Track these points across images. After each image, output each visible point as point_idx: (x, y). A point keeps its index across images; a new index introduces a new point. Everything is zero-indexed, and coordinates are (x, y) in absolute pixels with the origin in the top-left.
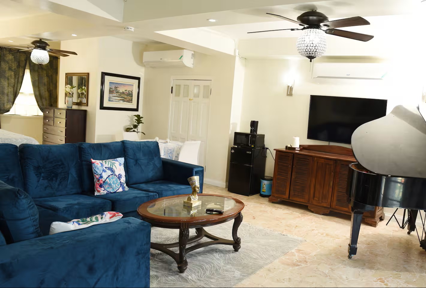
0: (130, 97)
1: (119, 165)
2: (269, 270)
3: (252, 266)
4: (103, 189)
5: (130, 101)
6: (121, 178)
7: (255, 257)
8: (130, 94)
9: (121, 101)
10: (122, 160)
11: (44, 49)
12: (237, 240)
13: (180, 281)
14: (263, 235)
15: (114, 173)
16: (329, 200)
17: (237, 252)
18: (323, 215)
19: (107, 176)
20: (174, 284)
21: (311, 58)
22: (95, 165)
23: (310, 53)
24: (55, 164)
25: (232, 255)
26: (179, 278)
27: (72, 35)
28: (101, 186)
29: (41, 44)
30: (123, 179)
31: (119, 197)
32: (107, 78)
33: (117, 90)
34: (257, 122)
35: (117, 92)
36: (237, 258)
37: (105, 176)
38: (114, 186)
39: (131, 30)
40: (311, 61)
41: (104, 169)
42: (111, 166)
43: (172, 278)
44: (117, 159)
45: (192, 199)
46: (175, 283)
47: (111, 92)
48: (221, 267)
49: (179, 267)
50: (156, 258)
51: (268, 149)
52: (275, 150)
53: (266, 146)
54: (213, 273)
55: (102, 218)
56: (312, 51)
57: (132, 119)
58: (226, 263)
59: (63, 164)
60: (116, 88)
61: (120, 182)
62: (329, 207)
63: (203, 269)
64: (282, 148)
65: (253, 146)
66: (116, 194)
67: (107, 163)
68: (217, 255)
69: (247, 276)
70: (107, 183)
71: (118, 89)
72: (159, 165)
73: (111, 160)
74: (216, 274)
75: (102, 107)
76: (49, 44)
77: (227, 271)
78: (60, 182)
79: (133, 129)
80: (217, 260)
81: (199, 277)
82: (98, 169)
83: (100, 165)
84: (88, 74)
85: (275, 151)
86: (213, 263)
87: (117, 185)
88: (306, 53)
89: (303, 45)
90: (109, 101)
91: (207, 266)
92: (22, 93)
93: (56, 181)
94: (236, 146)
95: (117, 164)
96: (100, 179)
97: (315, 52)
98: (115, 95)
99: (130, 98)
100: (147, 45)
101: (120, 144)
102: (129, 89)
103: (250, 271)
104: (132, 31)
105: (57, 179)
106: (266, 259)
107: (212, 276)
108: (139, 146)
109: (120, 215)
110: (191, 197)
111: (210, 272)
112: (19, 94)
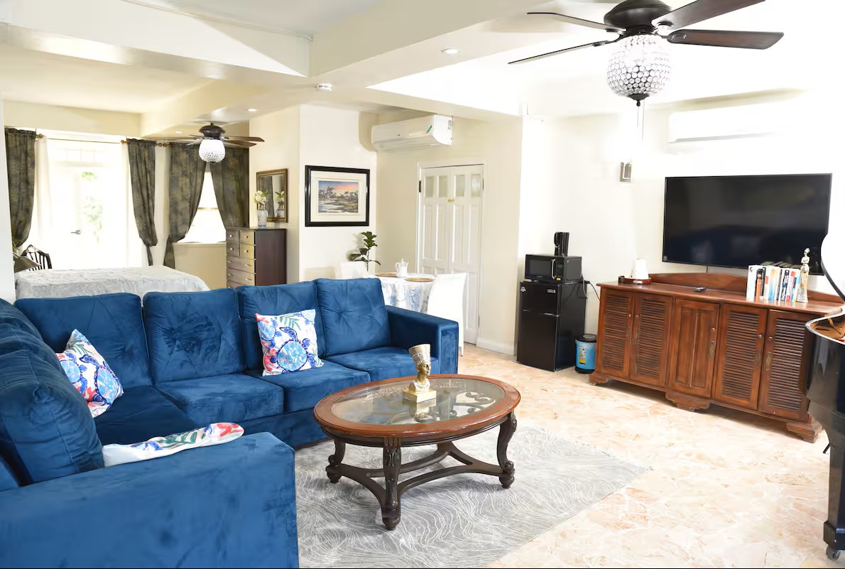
0: (354, 203)
1: (304, 323)
2: (563, 535)
3: (529, 522)
4: (276, 365)
5: (355, 210)
6: (308, 345)
7: (539, 503)
8: (354, 199)
9: (340, 211)
10: (311, 314)
11: (217, 137)
12: (506, 466)
13: (382, 548)
14: (566, 454)
15: (295, 337)
16: (709, 382)
17: (506, 490)
18: (696, 411)
19: (283, 343)
20: (370, 553)
21: (638, 97)
22: (261, 325)
23: (633, 88)
24: (196, 325)
25: (497, 495)
26: (381, 542)
27: (250, 110)
28: (273, 360)
29: (212, 131)
30: (313, 348)
31: (298, 381)
32: (314, 174)
33: (332, 193)
34: (567, 234)
35: (333, 197)
36: (504, 503)
37: (279, 342)
38: (296, 359)
39: (326, 89)
40: (638, 104)
41: (278, 330)
42: (290, 325)
43: (368, 539)
44: (302, 312)
45: (417, 387)
46: (371, 550)
47: (322, 197)
48: (469, 522)
49: (385, 520)
50: (353, 495)
51: (589, 283)
52: (598, 285)
53: (585, 279)
54: (449, 535)
55: (203, 436)
56: (638, 82)
57: (359, 240)
58: (479, 513)
59: (210, 324)
60: (331, 189)
61: (307, 353)
62: (709, 396)
63: (432, 524)
64: (613, 281)
65: (559, 279)
66: (298, 374)
67: (284, 321)
68: (465, 494)
69: (516, 546)
70: (282, 355)
71: (333, 191)
72: (380, 319)
73: (291, 314)
74: (454, 536)
75: (309, 223)
76: (224, 129)
77: (476, 531)
78: (206, 355)
79: (362, 256)
80: (465, 503)
81: (419, 541)
82: (267, 330)
83: (271, 323)
84: (286, 170)
85: (600, 287)
86: (454, 512)
87: (300, 358)
88: (626, 88)
89: (619, 72)
90: (320, 211)
91: (442, 518)
92: (201, 208)
93: (199, 354)
94: (530, 281)
95: (301, 321)
96: (271, 349)
97: (645, 83)
98: (329, 202)
99: (354, 205)
100: (377, 115)
101: (312, 285)
102: (351, 189)
103: (525, 533)
104: (329, 91)
105: (199, 349)
106: (561, 508)
107: (446, 542)
108: (344, 289)
109: (238, 431)
110: (416, 384)
111: (443, 532)
112: (198, 210)
